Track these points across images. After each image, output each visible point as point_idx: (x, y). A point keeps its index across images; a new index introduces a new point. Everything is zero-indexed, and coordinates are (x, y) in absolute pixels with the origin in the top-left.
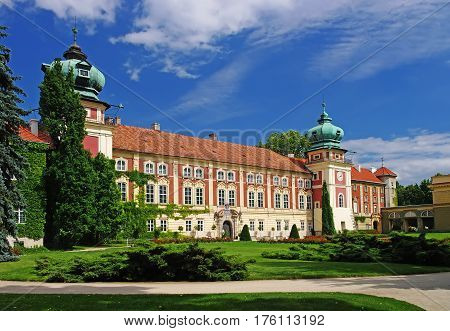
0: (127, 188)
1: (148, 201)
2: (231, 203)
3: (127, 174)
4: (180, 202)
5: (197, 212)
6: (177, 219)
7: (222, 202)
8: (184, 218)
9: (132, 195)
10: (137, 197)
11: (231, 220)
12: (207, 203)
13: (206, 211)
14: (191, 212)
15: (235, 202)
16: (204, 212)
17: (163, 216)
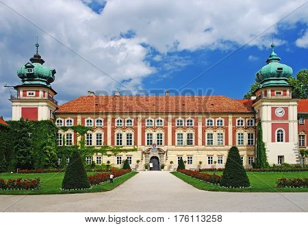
0: (73, 136)
1: (88, 144)
2: (160, 143)
3: (72, 128)
4: (113, 144)
5: (126, 151)
6: (109, 156)
7: (150, 142)
8: (115, 155)
9: (76, 141)
10: (80, 142)
11: (158, 156)
12: (136, 143)
13: (135, 150)
14: (121, 151)
15: (163, 142)
16: (133, 150)
17: (99, 154)
